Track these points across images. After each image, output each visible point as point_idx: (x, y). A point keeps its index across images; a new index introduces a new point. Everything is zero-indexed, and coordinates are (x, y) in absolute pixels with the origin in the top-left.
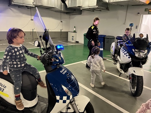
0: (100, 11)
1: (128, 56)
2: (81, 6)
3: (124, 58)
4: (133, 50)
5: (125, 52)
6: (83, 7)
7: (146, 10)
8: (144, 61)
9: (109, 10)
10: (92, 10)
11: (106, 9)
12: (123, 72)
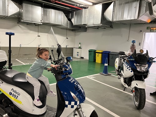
0: (104, 28)
1: (131, 70)
3: (127, 72)
5: (127, 66)
6: (88, 25)
9: (112, 28)
11: (109, 27)
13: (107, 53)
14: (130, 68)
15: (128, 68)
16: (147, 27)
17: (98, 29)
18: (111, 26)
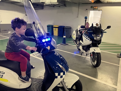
0: (59, 7)
1: (89, 40)
2: (44, 2)
3: (86, 41)
4: (93, 35)
5: (86, 37)
6: (46, 3)
7: (92, 7)
8: (99, 42)
9: (66, 6)
10: (53, 6)
11: (64, 5)
12: (84, 52)
13: (63, 27)
14: (89, 38)
15: (87, 38)
16: (91, 6)
17: (54, 7)
18: (65, 5)
